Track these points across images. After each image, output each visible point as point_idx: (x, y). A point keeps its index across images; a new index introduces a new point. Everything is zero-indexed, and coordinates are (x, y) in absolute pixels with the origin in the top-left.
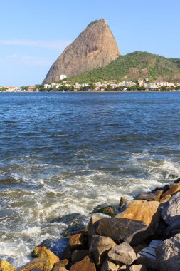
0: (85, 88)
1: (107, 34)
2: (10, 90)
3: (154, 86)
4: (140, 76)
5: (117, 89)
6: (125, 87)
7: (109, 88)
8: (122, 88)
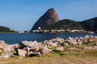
0: (48, 32)
1: (55, 13)
2: (20, 33)
3: (73, 31)
4: (67, 28)
5: (59, 32)
6: (62, 32)
7: (57, 32)
8: (61, 32)
